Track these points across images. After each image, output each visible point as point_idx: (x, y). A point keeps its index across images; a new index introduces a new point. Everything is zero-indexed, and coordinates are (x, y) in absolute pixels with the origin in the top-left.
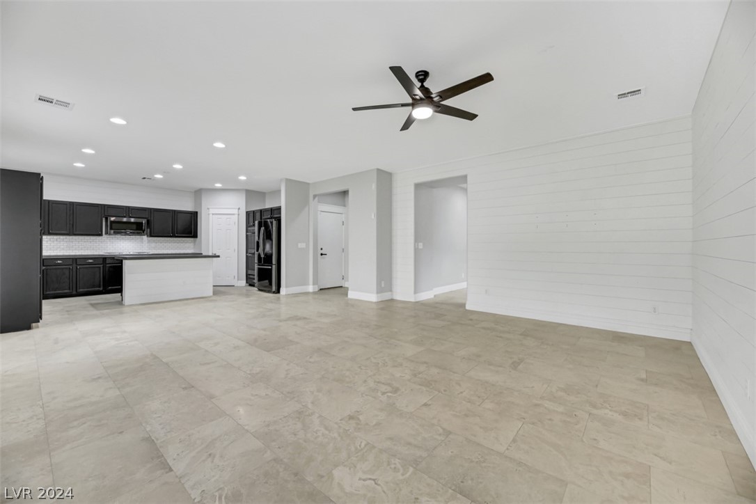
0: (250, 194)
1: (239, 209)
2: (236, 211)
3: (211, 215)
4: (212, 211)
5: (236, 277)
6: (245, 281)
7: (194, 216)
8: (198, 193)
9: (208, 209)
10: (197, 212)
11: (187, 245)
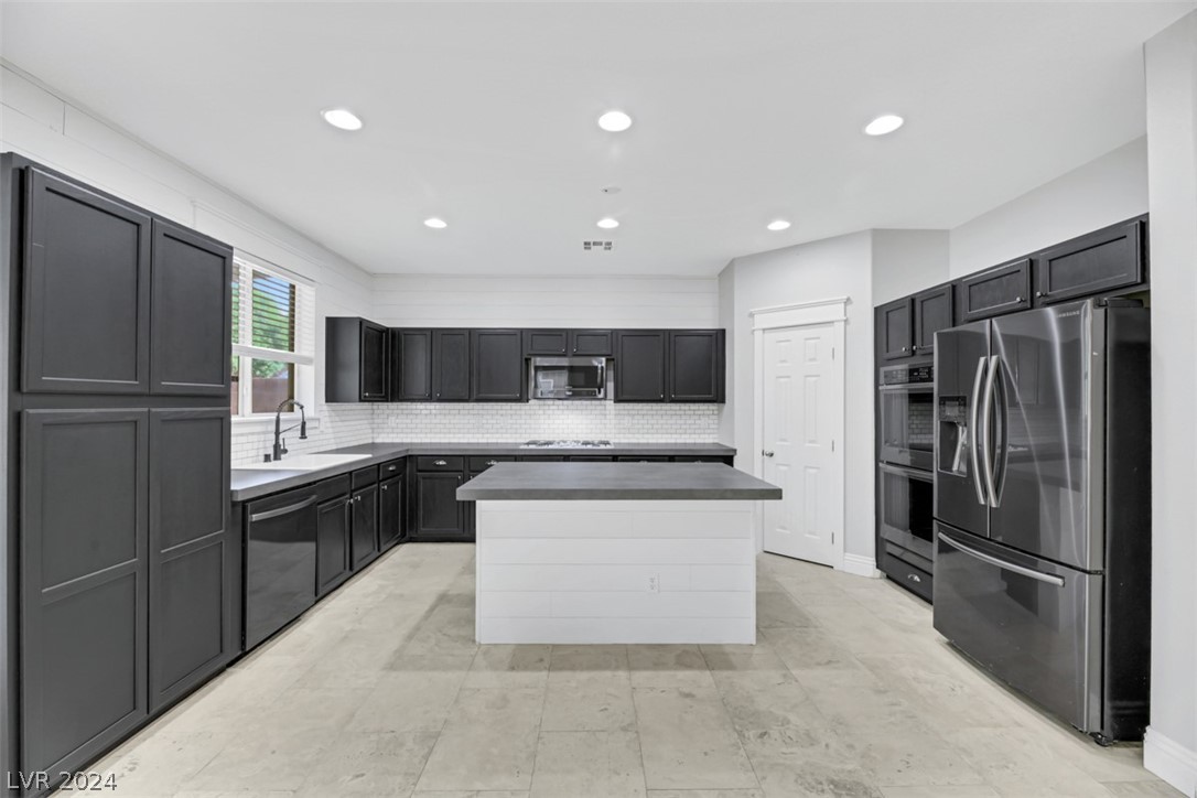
0: (886, 242)
1: (848, 301)
2: (837, 312)
3: (758, 334)
4: (761, 321)
5: (839, 539)
6: (872, 561)
7: (716, 341)
8: (726, 275)
9: (752, 315)
10: (724, 331)
11: (703, 422)
